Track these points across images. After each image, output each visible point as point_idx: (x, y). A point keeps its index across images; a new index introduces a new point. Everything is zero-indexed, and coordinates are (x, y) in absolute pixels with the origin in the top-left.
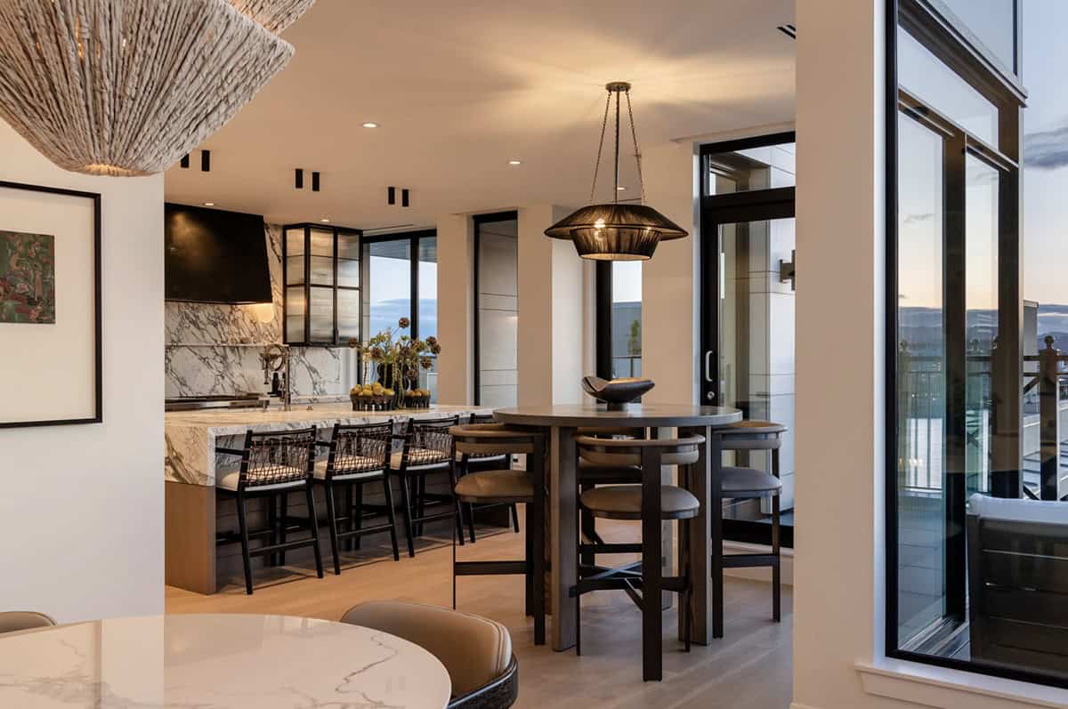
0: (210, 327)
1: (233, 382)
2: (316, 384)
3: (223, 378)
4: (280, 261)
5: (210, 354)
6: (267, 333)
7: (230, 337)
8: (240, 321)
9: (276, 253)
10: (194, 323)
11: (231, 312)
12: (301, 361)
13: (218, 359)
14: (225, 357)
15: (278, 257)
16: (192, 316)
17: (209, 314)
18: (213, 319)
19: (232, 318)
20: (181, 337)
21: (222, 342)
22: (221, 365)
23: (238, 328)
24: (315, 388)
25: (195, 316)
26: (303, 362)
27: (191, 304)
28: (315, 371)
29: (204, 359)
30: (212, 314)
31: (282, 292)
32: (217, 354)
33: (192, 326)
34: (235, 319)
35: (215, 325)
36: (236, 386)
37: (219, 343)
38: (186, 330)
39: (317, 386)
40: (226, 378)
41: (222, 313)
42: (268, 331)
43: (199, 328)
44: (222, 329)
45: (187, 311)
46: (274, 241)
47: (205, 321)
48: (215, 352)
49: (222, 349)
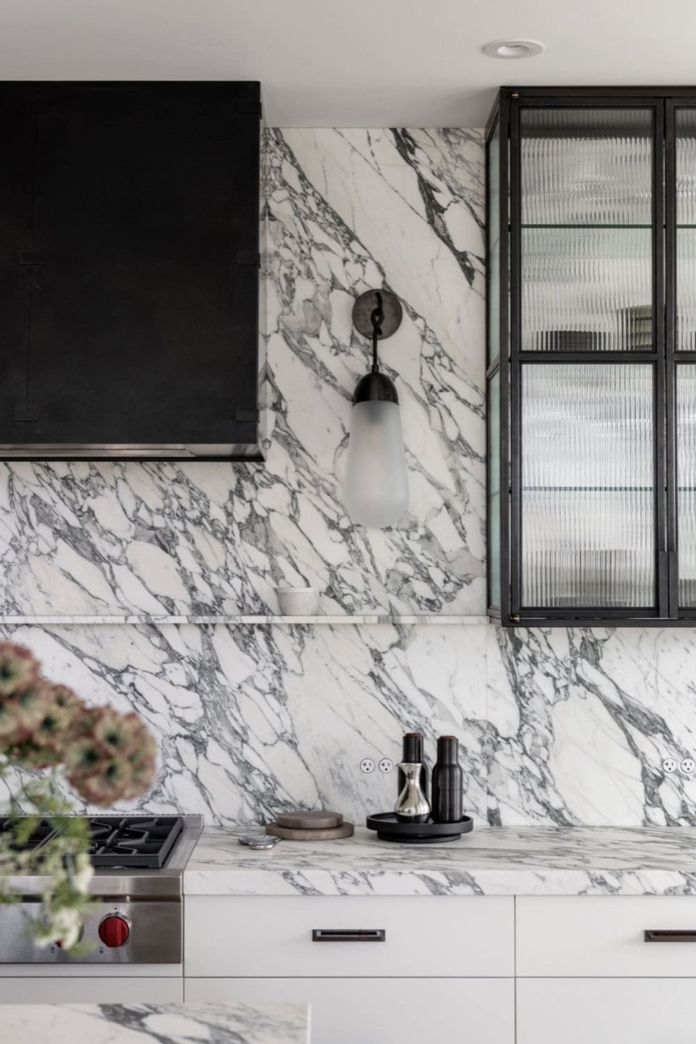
0: (147, 555)
1: (247, 767)
2: (660, 780)
3: (200, 746)
4: (469, 273)
5: (144, 655)
6: (408, 569)
7: (232, 589)
8: (279, 524)
9: (447, 241)
10: (75, 538)
11: (239, 492)
12: (580, 681)
13: (178, 673)
14: (208, 668)
15: (462, 257)
16: (64, 512)
17: (140, 500)
18: (159, 522)
19: (241, 512)
20: (16, 592)
21: (198, 608)
22: (193, 698)
23: (269, 552)
24: (653, 799)
25: (79, 512)
26: (591, 688)
27: (61, 468)
28: (654, 726)
29: (118, 675)
30: (154, 500)
31: (478, 399)
32: (175, 657)
33: (64, 548)
34: (253, 515)
35: (165, 542)
36: (258, 783)
37: (183, 608)
38: (34, 561)
39: (665, 791)
40: (212, 746)
41: (197, 496)
42: (409, 557)
43: (95, 557)
44: (198, 555)
45: (46, 495)
46: (442, 198)
47: (121, 527)
48: (168, 648)
49: (195, 636)
